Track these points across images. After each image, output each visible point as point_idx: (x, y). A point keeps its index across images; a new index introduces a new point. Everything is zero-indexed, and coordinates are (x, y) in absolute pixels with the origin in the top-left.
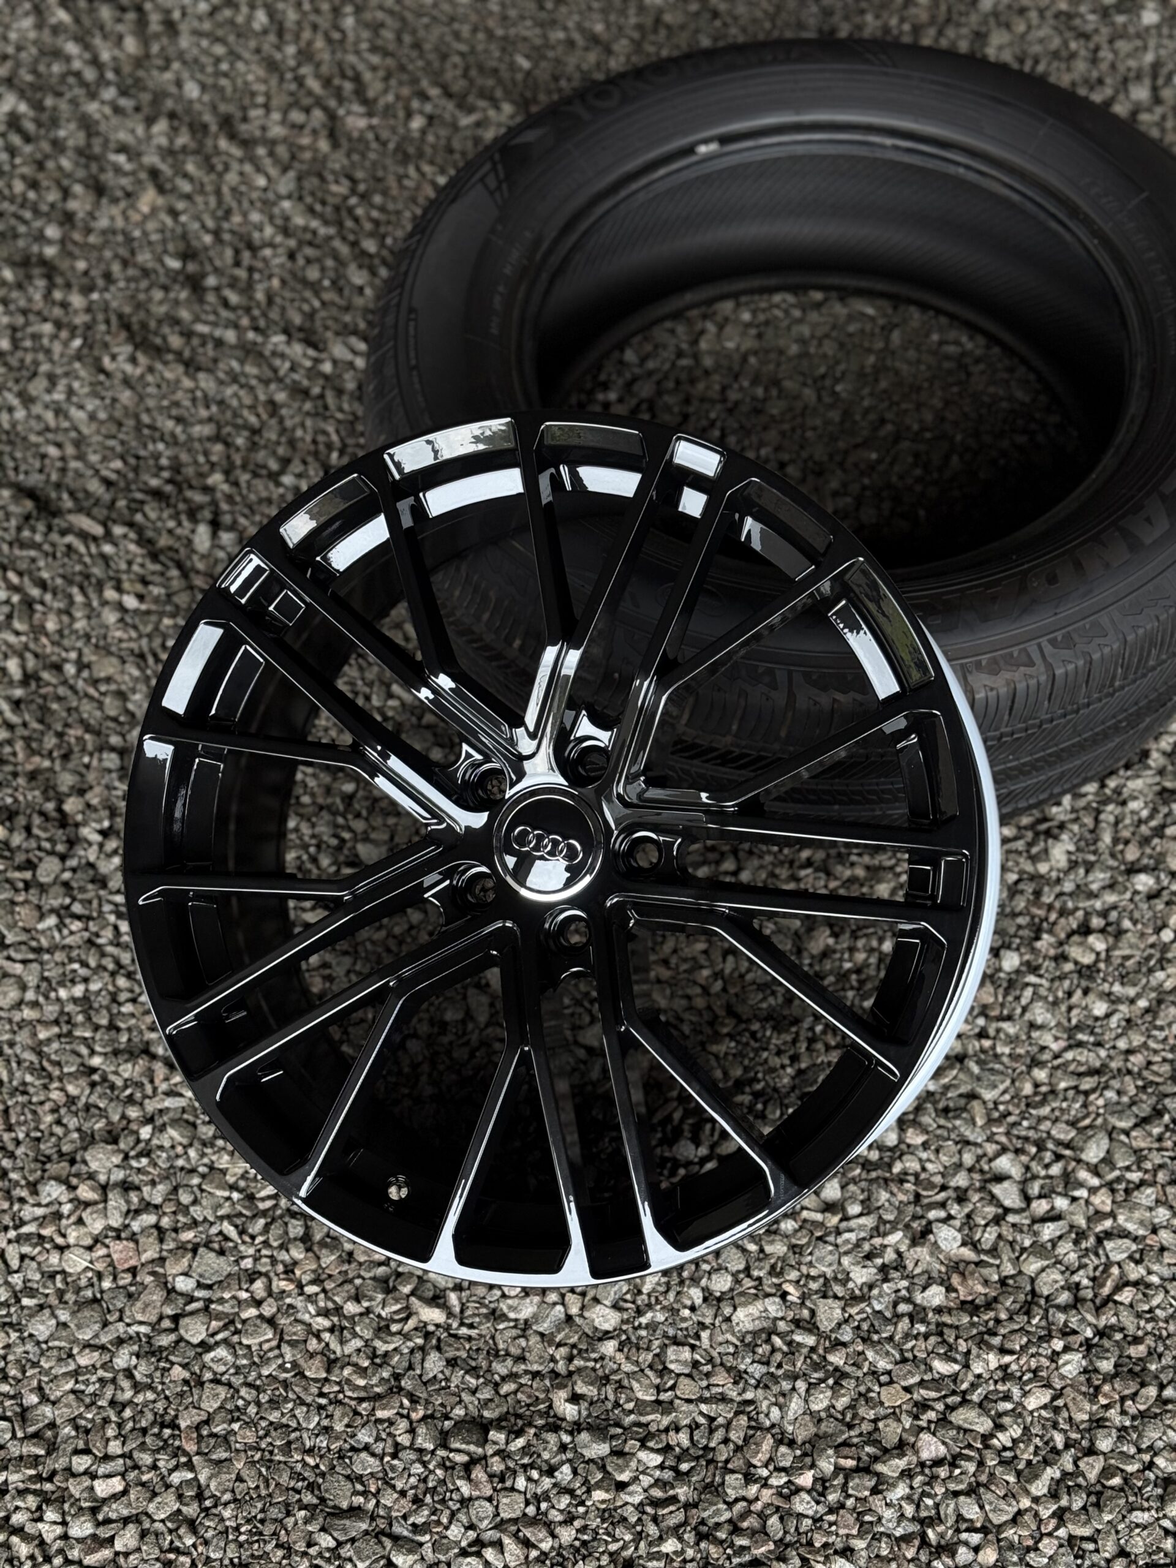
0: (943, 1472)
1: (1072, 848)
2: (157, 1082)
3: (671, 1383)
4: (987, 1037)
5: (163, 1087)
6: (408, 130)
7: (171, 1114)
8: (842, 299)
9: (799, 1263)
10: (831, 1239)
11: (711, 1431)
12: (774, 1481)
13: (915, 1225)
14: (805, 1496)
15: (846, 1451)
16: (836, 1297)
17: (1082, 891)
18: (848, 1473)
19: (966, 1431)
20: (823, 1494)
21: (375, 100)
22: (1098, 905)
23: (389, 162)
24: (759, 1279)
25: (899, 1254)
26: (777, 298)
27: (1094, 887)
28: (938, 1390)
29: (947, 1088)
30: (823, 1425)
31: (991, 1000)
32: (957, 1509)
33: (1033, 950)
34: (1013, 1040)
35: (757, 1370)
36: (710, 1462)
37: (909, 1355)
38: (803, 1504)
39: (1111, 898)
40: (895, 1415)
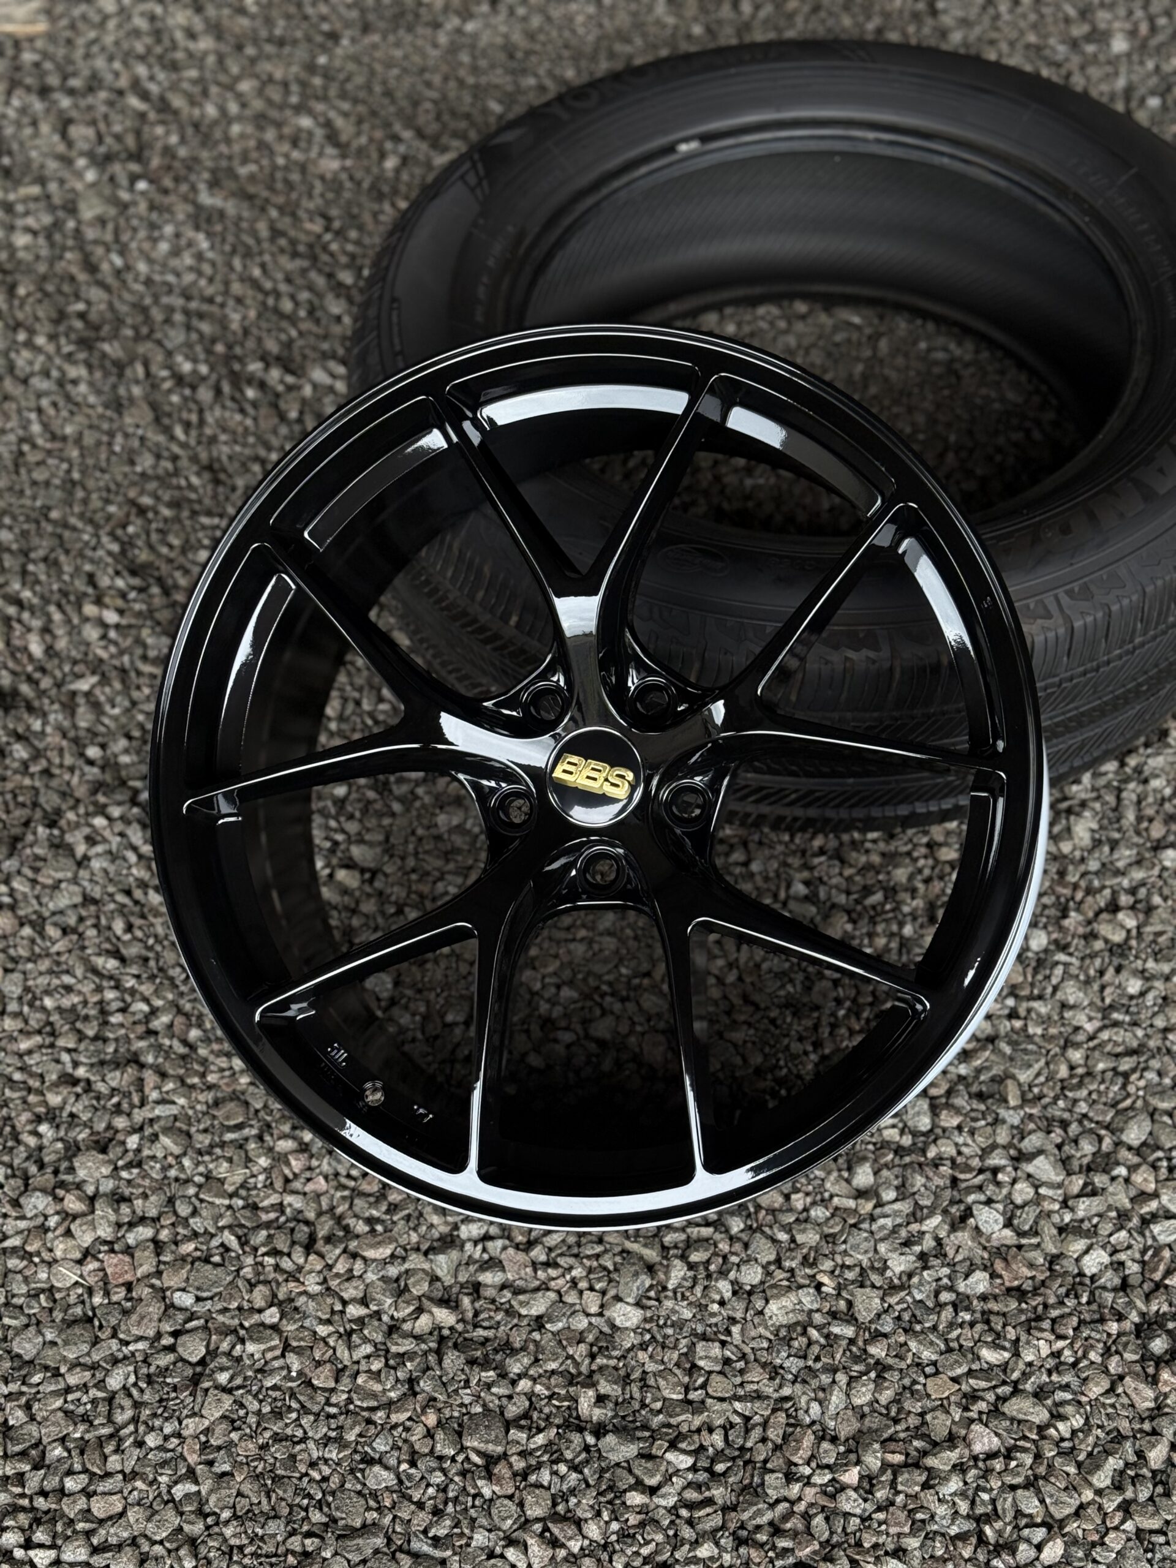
0: (998, 1465)
1: (1095, 826)
2: (147, 1090)
3: (701, 1380)
4: (1018, 1017)
5: (154, 1095)
6: (383, 170)
7: (162, 1123)
8: (827, 309)
9: (833, 1253)
10: (865, 1226)
11: (747, 1431)
12: (817, 1480)
13: (953, 1210)
14: (853, 1495)
15: (892, 1446)
16: (873, 1286)
17: (1106, 869)
18: (896, 1469)
19: (1019, 1422)
20: (870, 1492)
21: (348, 145)
22: (1126, 883)
23: (364, 199)
24: (792, 1271)
25: (939, 1241)
26: (761, 310)
27: (1120, 864)
28: (988, 1380)
29: (978, 1071)
30: (867, 1420)
31: (1021, 979)
32: (1015, 1502)
33: (1061, 929)
34: (1046, 1021)
35: (794, 1365)
36: (746, 1463)
37: (954, 1345)
38: (850, 1503)
39: (1138, 875)
40: (943, 1407)
